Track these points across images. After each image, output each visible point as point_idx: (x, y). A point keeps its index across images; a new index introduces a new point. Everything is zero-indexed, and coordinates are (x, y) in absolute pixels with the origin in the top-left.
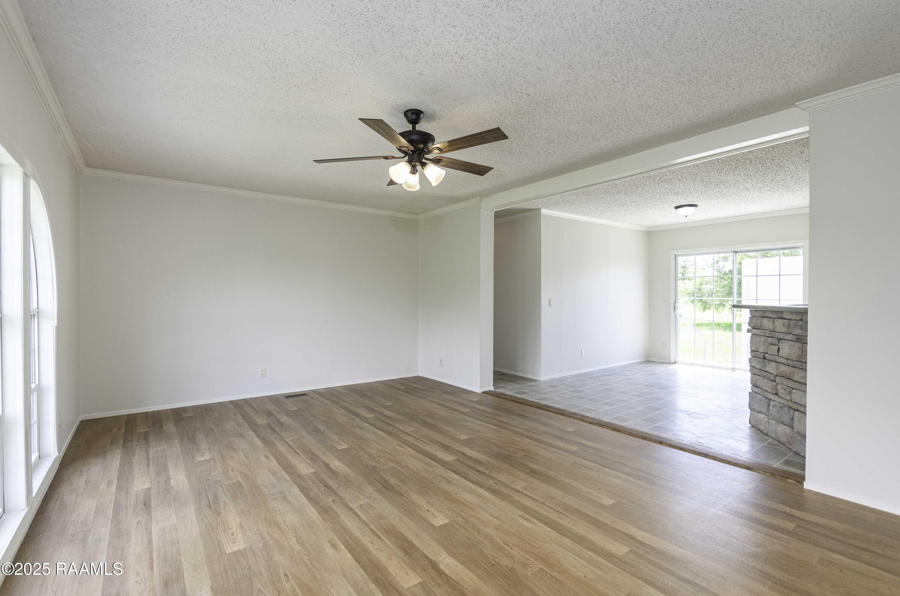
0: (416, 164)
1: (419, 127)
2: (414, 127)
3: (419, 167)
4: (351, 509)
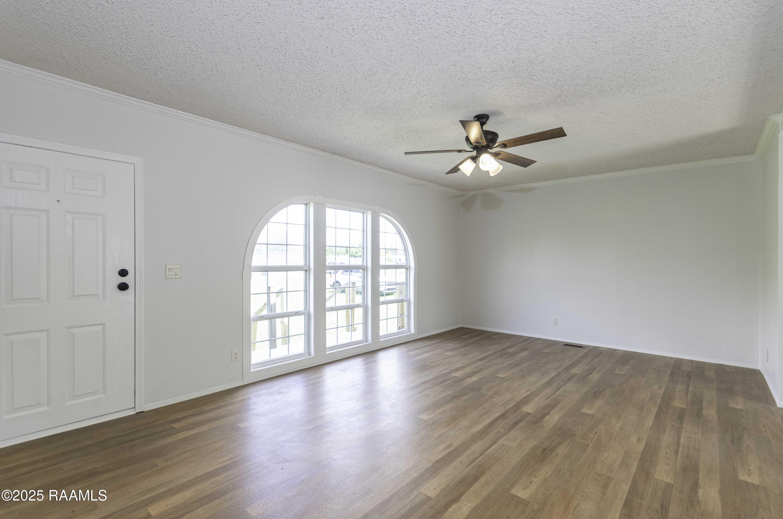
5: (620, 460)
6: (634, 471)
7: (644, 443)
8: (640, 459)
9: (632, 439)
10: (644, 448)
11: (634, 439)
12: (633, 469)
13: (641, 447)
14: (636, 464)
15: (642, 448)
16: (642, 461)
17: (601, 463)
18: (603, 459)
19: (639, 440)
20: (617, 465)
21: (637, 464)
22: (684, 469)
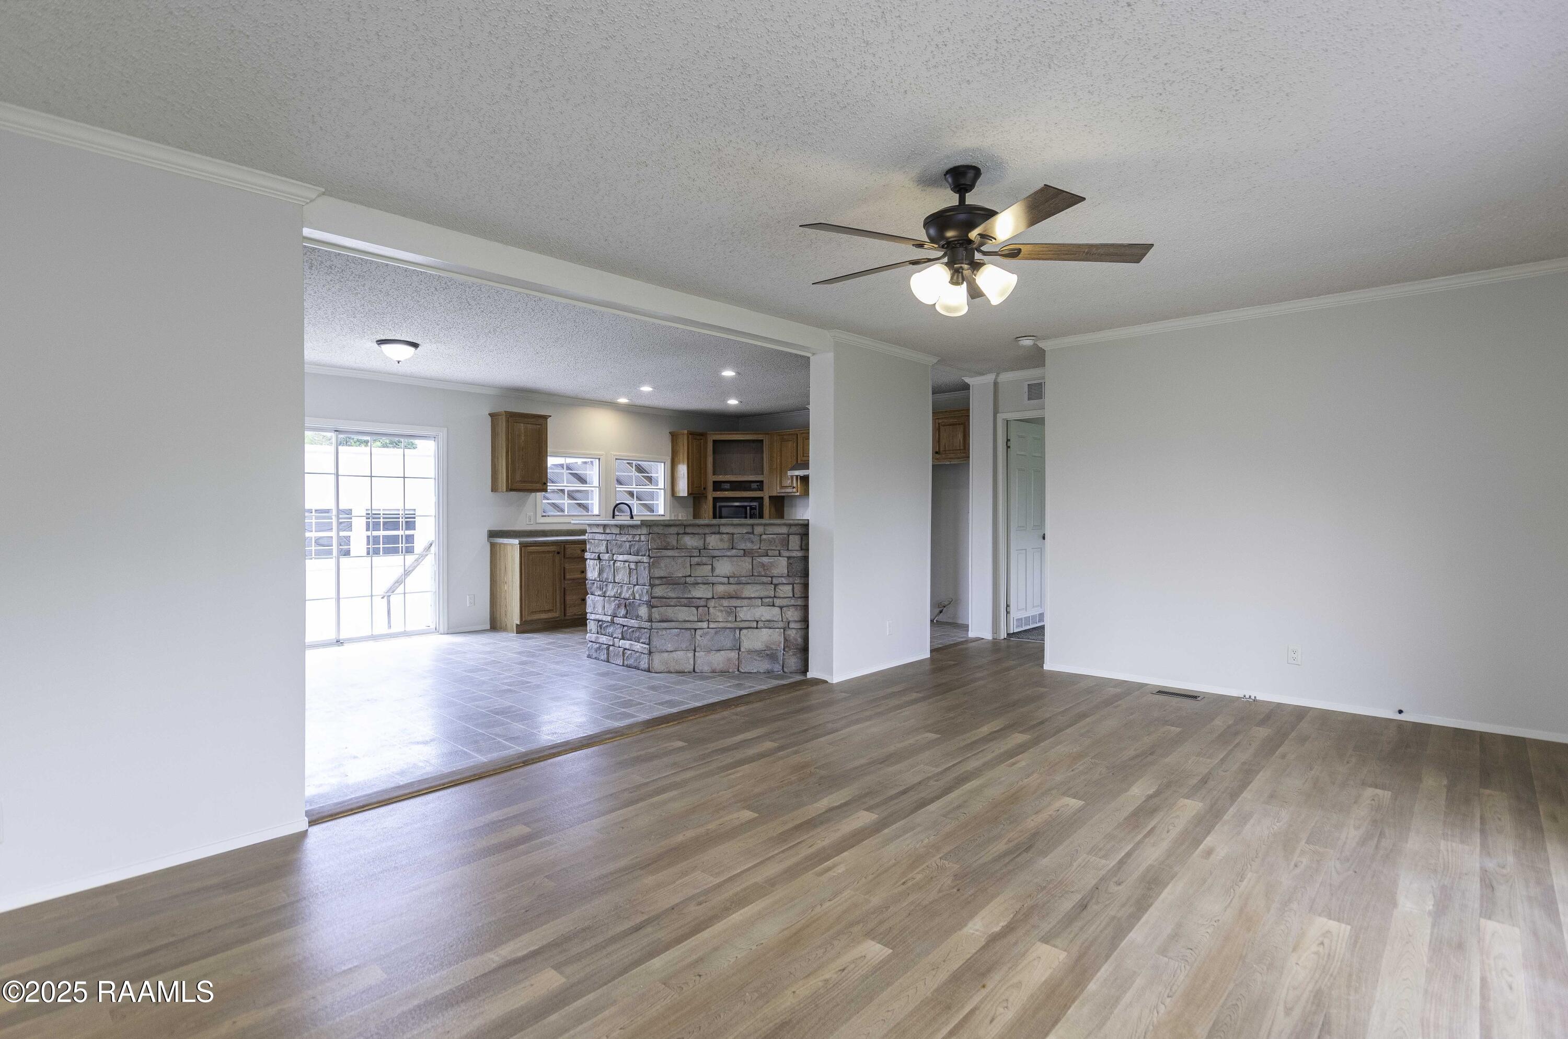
0: (961, 267)
1: (971, 199)
2: (962, 199)
3: (967, 272)
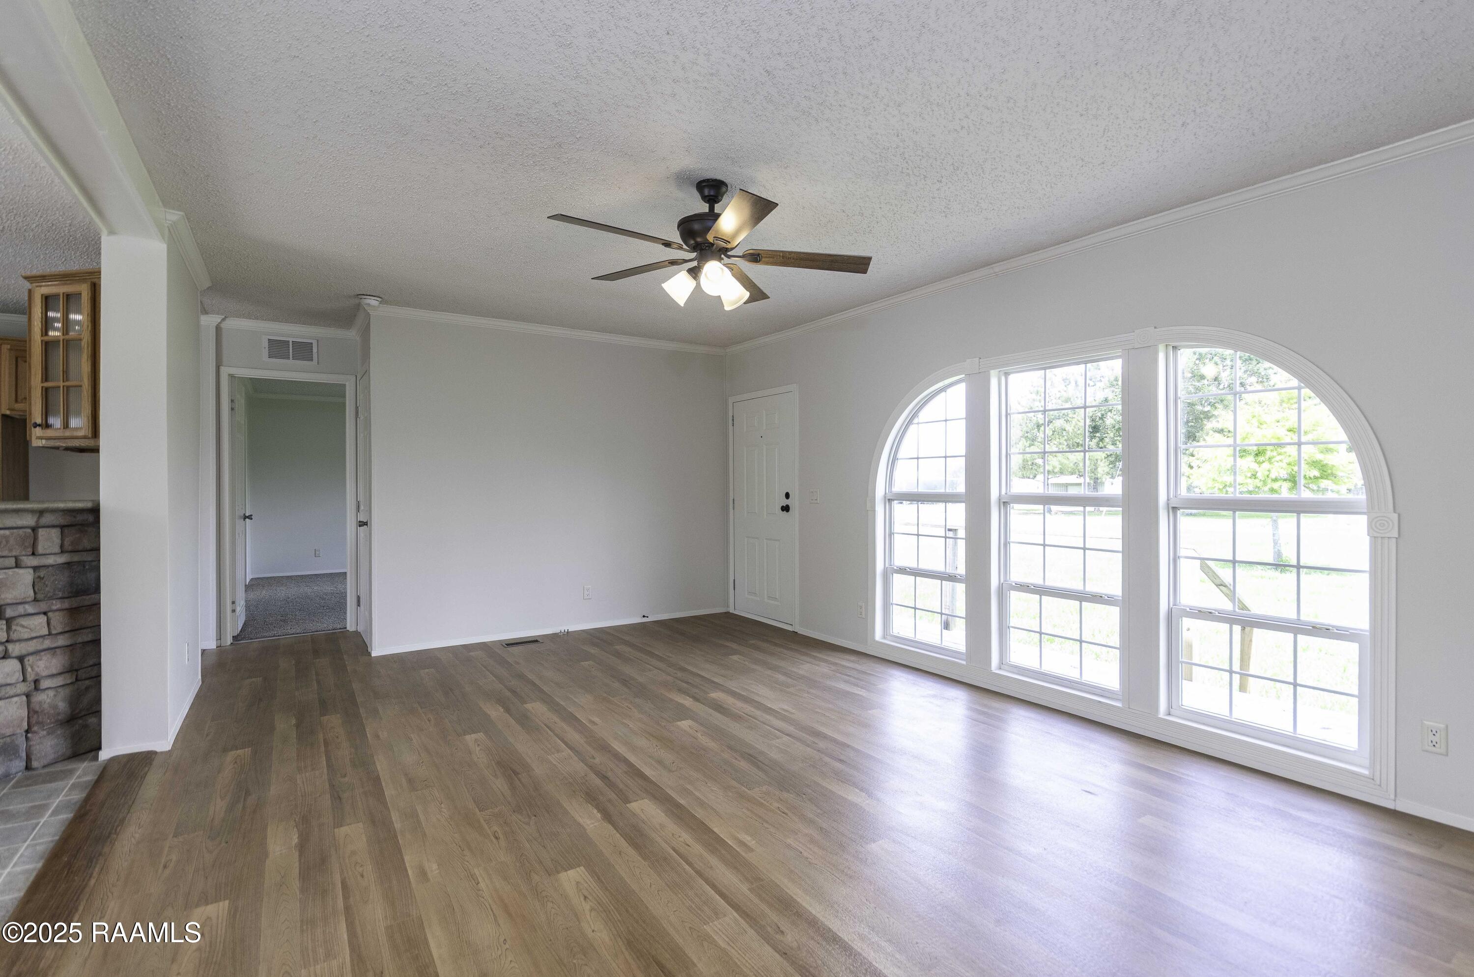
4: (571, 748)
5: (422, 817)
6: (392, 814)
7: (410, 872)
8: (396, 837)
9: (435, 866)
10: (403, 860)
11: (433, 868)
12: (395, 816)
13: (410, 860)
14: (398, 826)
15: (407, 858)
16: (393, 836)
17: (439, 799)
18: (442, 805)
19: (423, 874)
20: (419, 809)
21: (395, 825)
22: (324, 860)
